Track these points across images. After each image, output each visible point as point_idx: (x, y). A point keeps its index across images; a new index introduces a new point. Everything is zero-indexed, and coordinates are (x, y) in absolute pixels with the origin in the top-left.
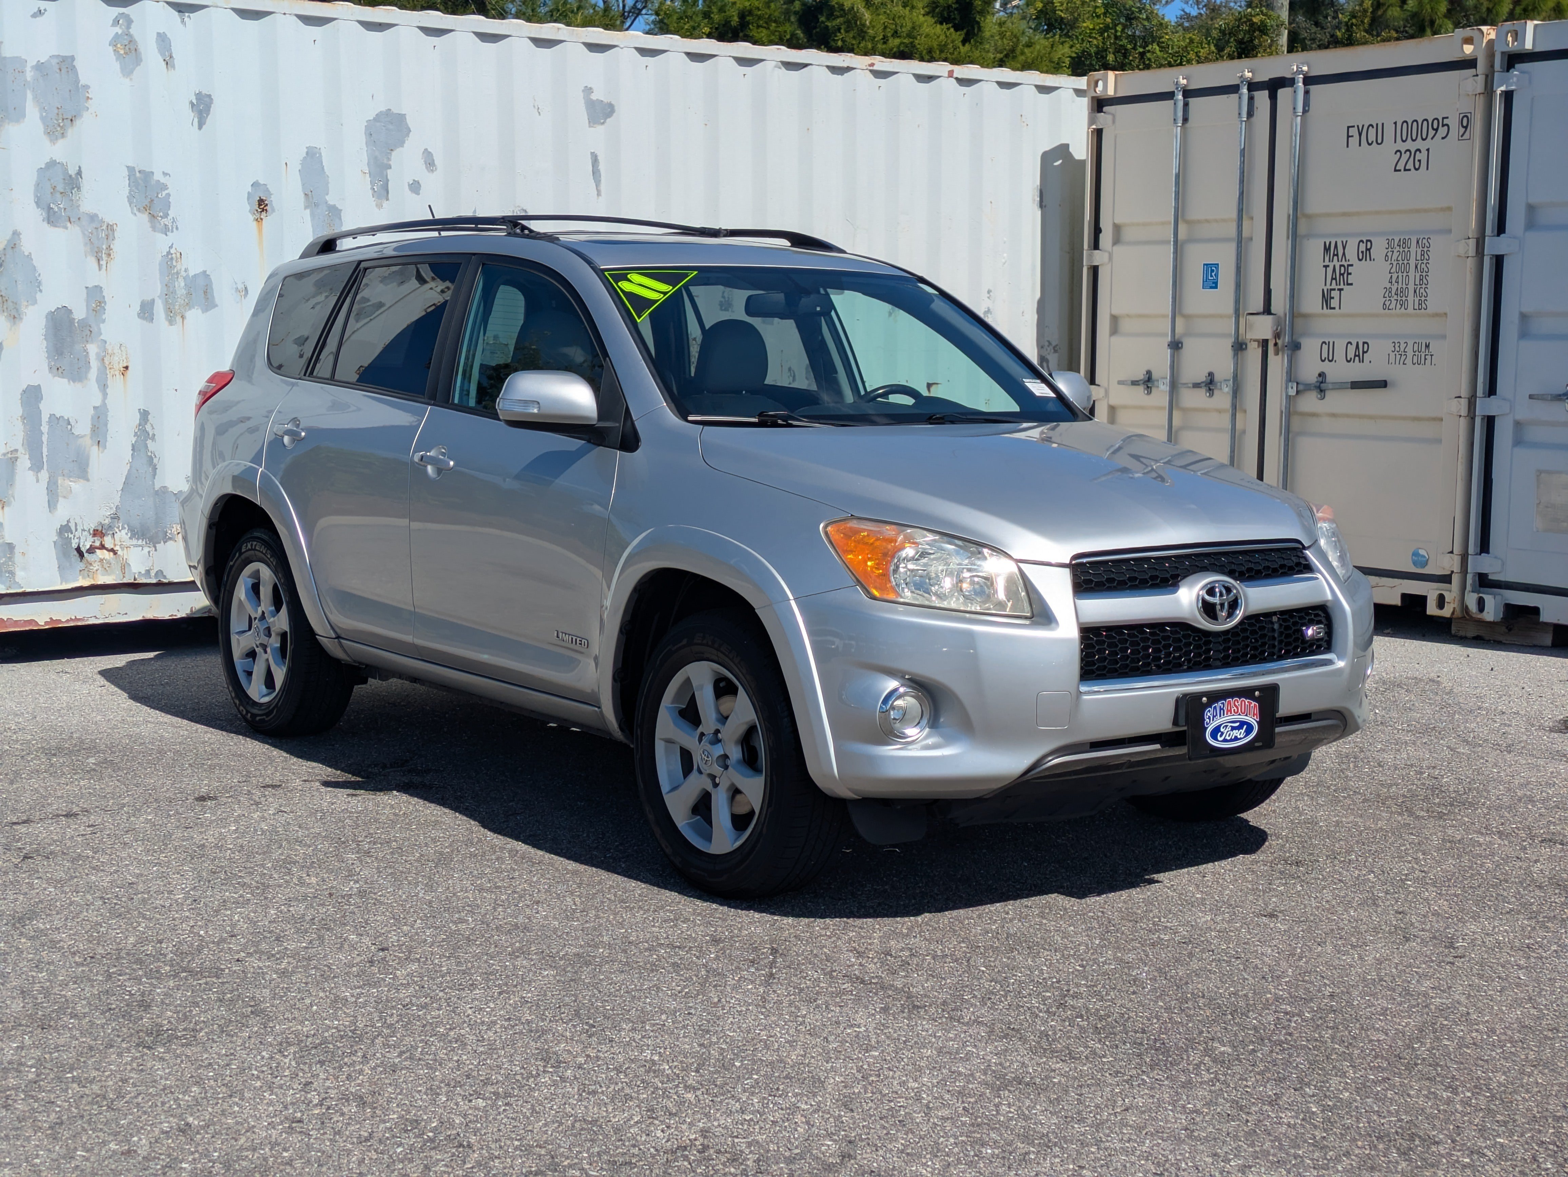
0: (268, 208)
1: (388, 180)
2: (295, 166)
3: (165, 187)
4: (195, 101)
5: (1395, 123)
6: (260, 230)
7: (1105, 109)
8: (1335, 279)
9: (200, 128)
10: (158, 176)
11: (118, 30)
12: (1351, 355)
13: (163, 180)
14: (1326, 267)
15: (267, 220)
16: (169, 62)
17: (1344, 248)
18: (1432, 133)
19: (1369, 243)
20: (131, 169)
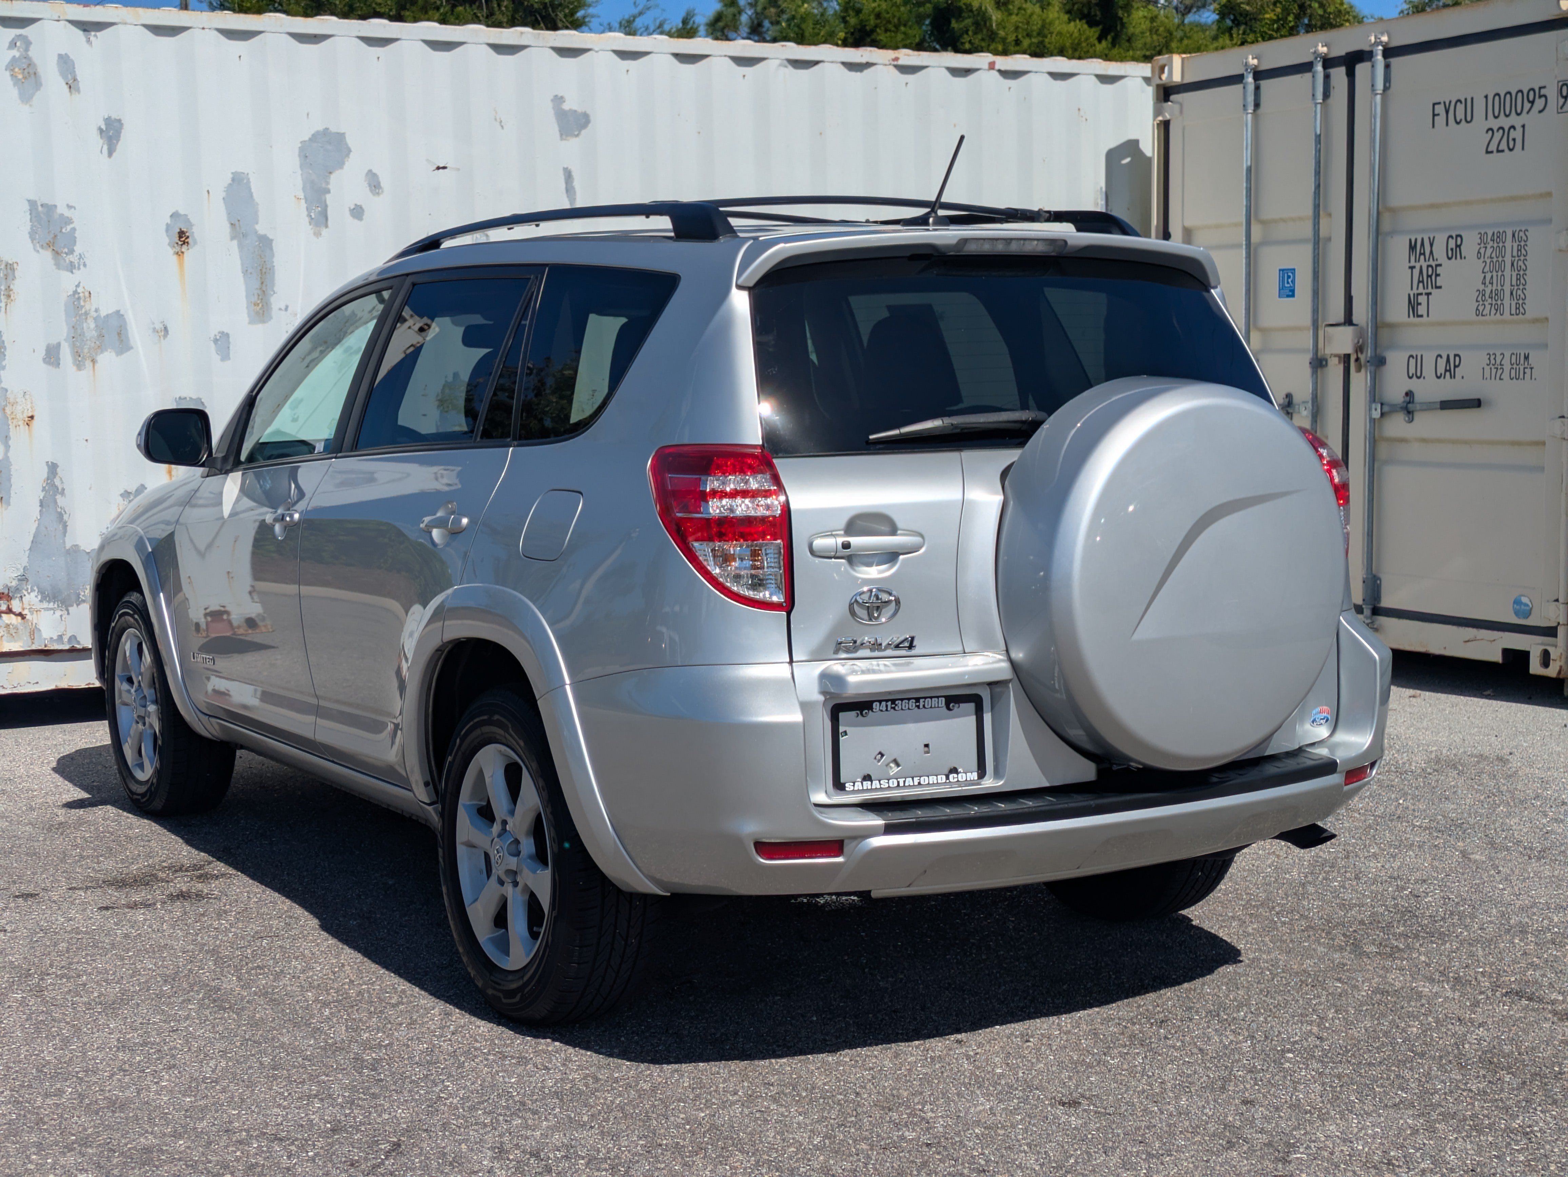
0: (189, 240)
1: (326, 206)
2: (219, 194)
3: (69, 221)
4: (103, 127)
5: (1486, 97)
6: (181, 265)
7: (1172, 97)
8: (1423, 282)
9: (110, 154)
10: (61, 209)
11: (15, 53)
12: (1441, 370)
13: (67, 213)
14: (1412, 268)
15: (190, 254)
16: (72, 85)
17: (1431, 245)
18: (1527, 105)
19: (1459, 239)
20: (32, 204)
